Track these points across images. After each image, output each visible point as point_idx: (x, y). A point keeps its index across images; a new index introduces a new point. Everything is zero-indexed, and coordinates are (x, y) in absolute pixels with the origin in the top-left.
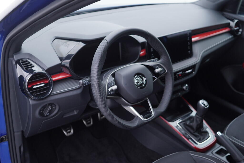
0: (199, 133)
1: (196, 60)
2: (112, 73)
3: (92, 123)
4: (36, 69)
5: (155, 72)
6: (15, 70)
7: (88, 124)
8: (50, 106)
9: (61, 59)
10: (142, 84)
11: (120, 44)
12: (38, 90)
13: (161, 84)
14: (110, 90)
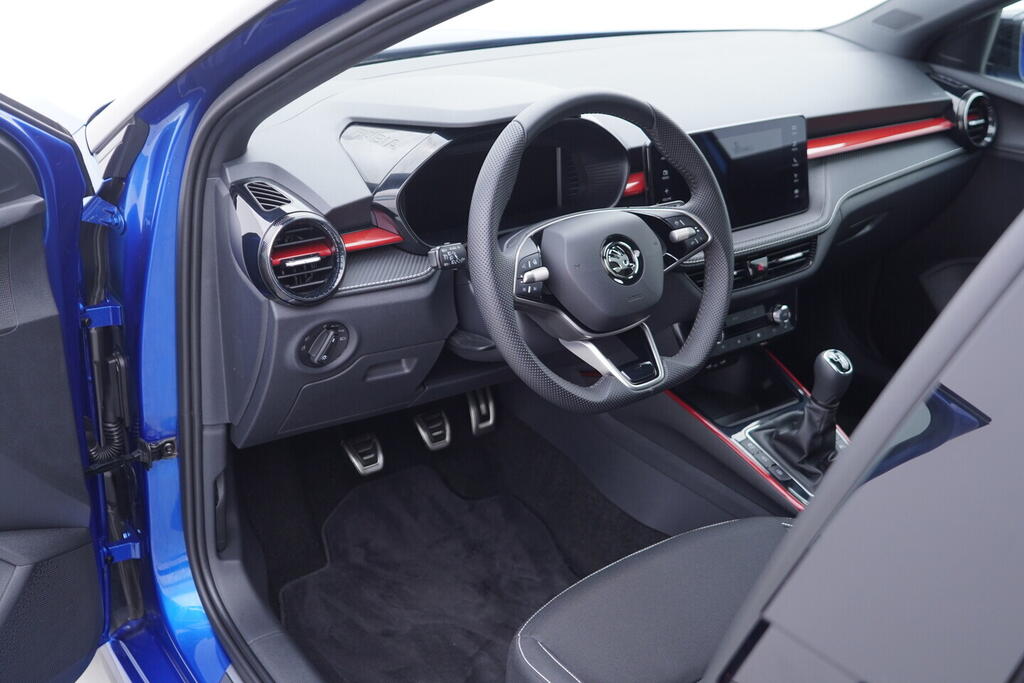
0: (818, 467)
1: (820, 222)
2: (532, 233)
3: (448, 439)
4: (295, 209)
5: (673, 238)
6: (229, 212)
7: (434, 440)
8: (332, 333)
9: (372, 187)
10: (628, 271)
11: (559, 150)
12: (298, 276)
13: (695, 290)
14: (525, 280)
